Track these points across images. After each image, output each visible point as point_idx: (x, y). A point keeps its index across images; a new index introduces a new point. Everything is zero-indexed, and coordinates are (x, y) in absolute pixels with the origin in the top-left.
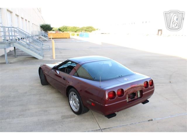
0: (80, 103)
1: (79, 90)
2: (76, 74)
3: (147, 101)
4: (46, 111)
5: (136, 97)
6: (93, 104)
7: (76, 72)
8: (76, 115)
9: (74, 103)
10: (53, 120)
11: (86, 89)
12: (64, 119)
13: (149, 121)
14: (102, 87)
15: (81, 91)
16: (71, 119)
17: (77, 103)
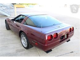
0: (28, 42)
1: (26, 33)
2: (25, 23)
3: (69, 40)
4: (7, 47)
5: (64, 38)
6: (36, 44)
7: (25, 21)
8: (25, 49)
9: (24, 41)
10: (10, 54)
11: (32, 33)
12: (17, 52)
13: (71, 53)
14: (43, 32)
15: (28, 34)
16: (22, 52)
17: (26, 42)
